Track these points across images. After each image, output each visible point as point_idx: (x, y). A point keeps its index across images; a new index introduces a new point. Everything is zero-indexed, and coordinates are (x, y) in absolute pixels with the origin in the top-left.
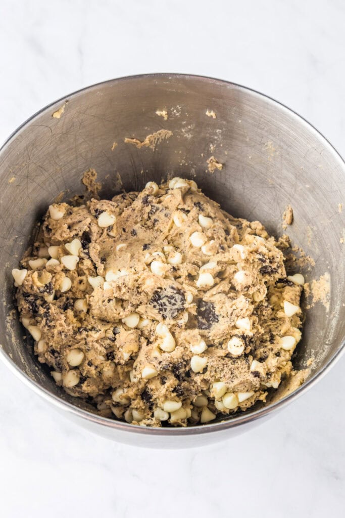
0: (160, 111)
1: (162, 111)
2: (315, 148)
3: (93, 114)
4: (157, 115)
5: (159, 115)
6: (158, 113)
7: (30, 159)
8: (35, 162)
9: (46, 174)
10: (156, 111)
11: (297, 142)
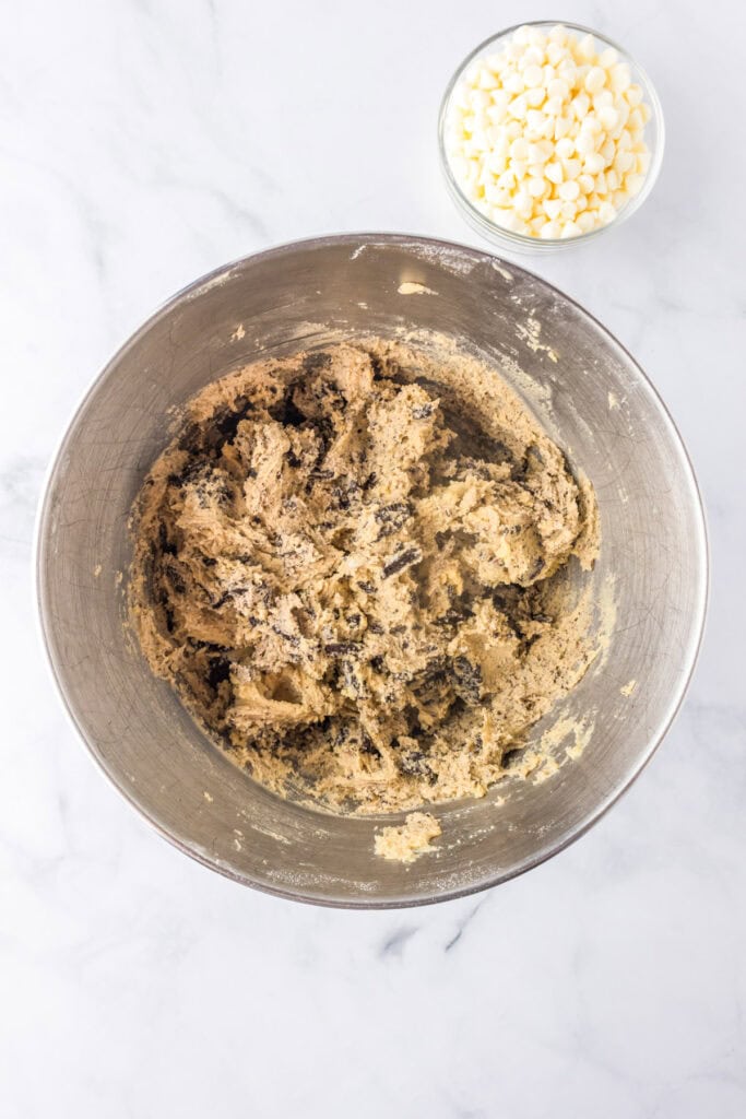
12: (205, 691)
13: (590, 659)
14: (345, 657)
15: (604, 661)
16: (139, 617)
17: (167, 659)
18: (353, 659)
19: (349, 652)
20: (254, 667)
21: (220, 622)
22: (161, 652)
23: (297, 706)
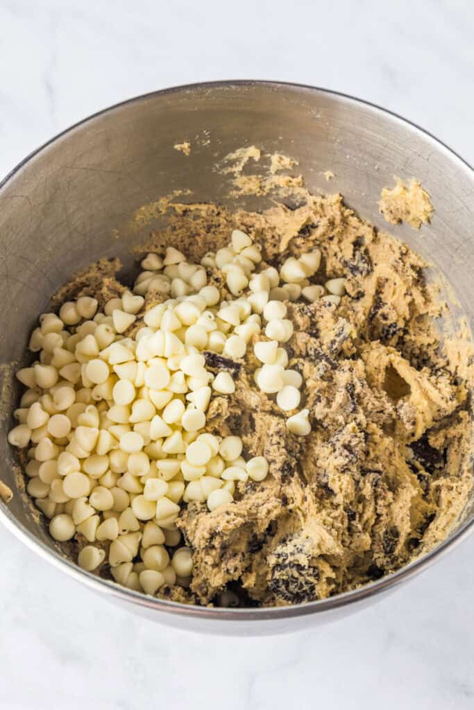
0: (179, 144)
1: (183, 144)
2: (419, 153)
3: (84, 166)
4: (176, 150)
5: (179, 149)
6: (177, 147)
7: (6, 249)
8: (13, 252)
9: (32, 267)
10: (174, 145)
11: (389, 151)
12: (453, 451)
13: (184, 207)
14: (328, 352)
15: (178, 193)
16: (444, 530)
17: (454, 485)
18: (324, 347)
19: (323, 353)
20: (396, 410)
21: (391, 475)
22: (454, 493)
23: (395, 366)
